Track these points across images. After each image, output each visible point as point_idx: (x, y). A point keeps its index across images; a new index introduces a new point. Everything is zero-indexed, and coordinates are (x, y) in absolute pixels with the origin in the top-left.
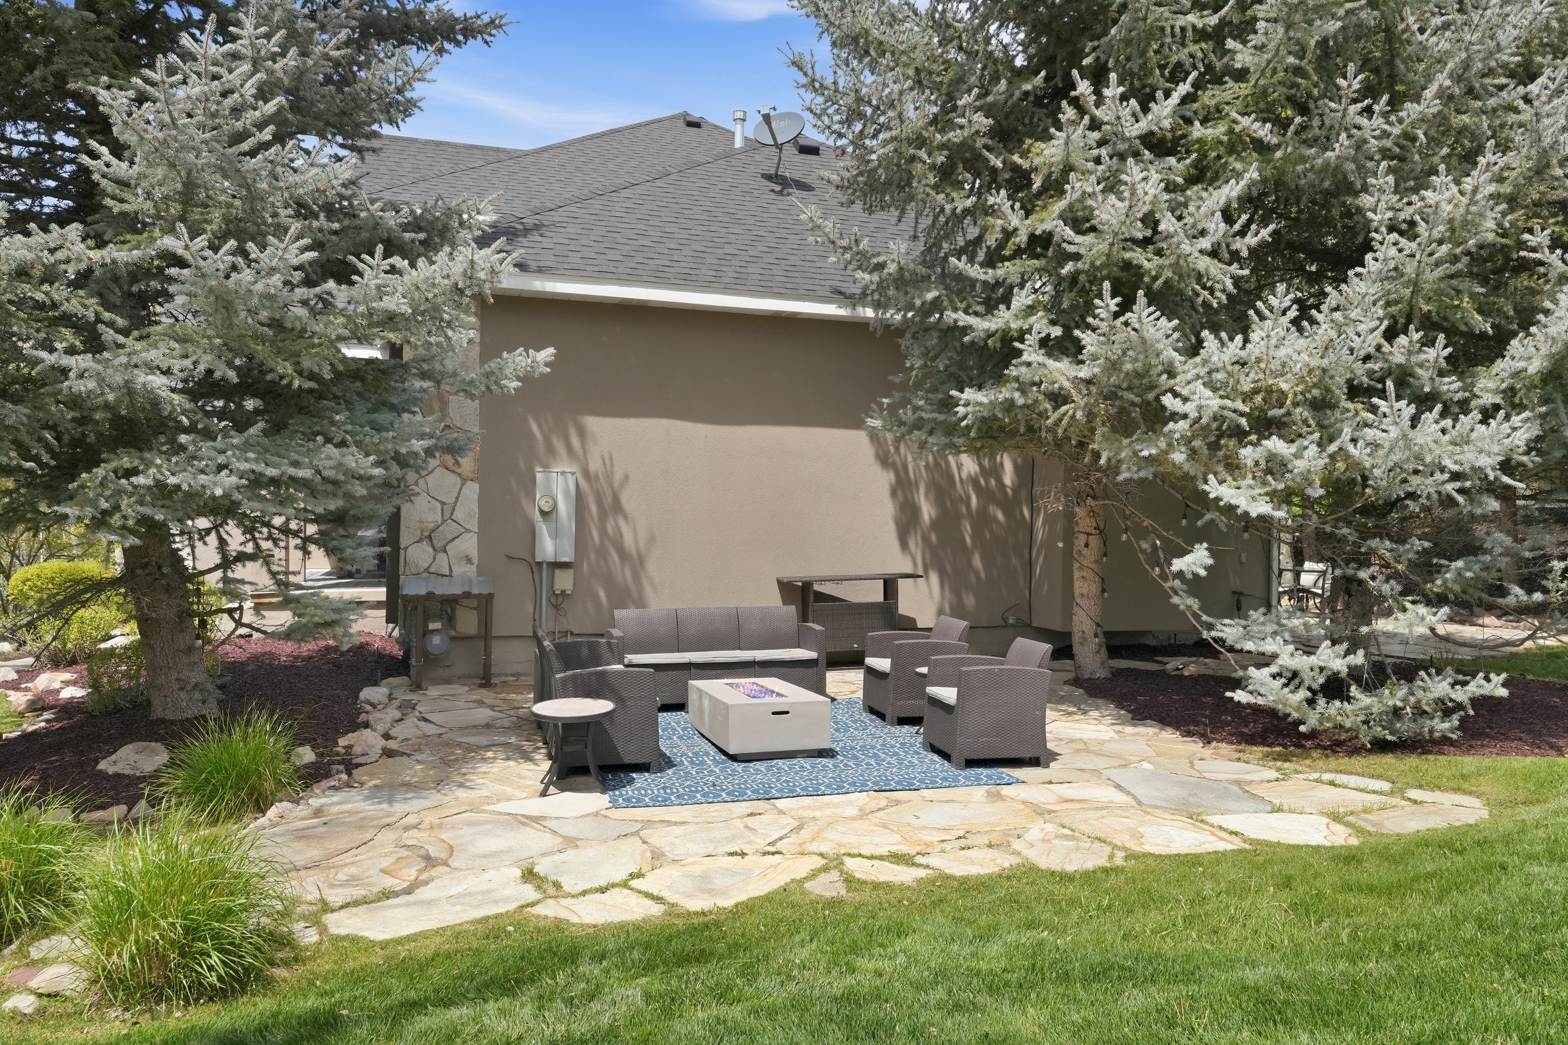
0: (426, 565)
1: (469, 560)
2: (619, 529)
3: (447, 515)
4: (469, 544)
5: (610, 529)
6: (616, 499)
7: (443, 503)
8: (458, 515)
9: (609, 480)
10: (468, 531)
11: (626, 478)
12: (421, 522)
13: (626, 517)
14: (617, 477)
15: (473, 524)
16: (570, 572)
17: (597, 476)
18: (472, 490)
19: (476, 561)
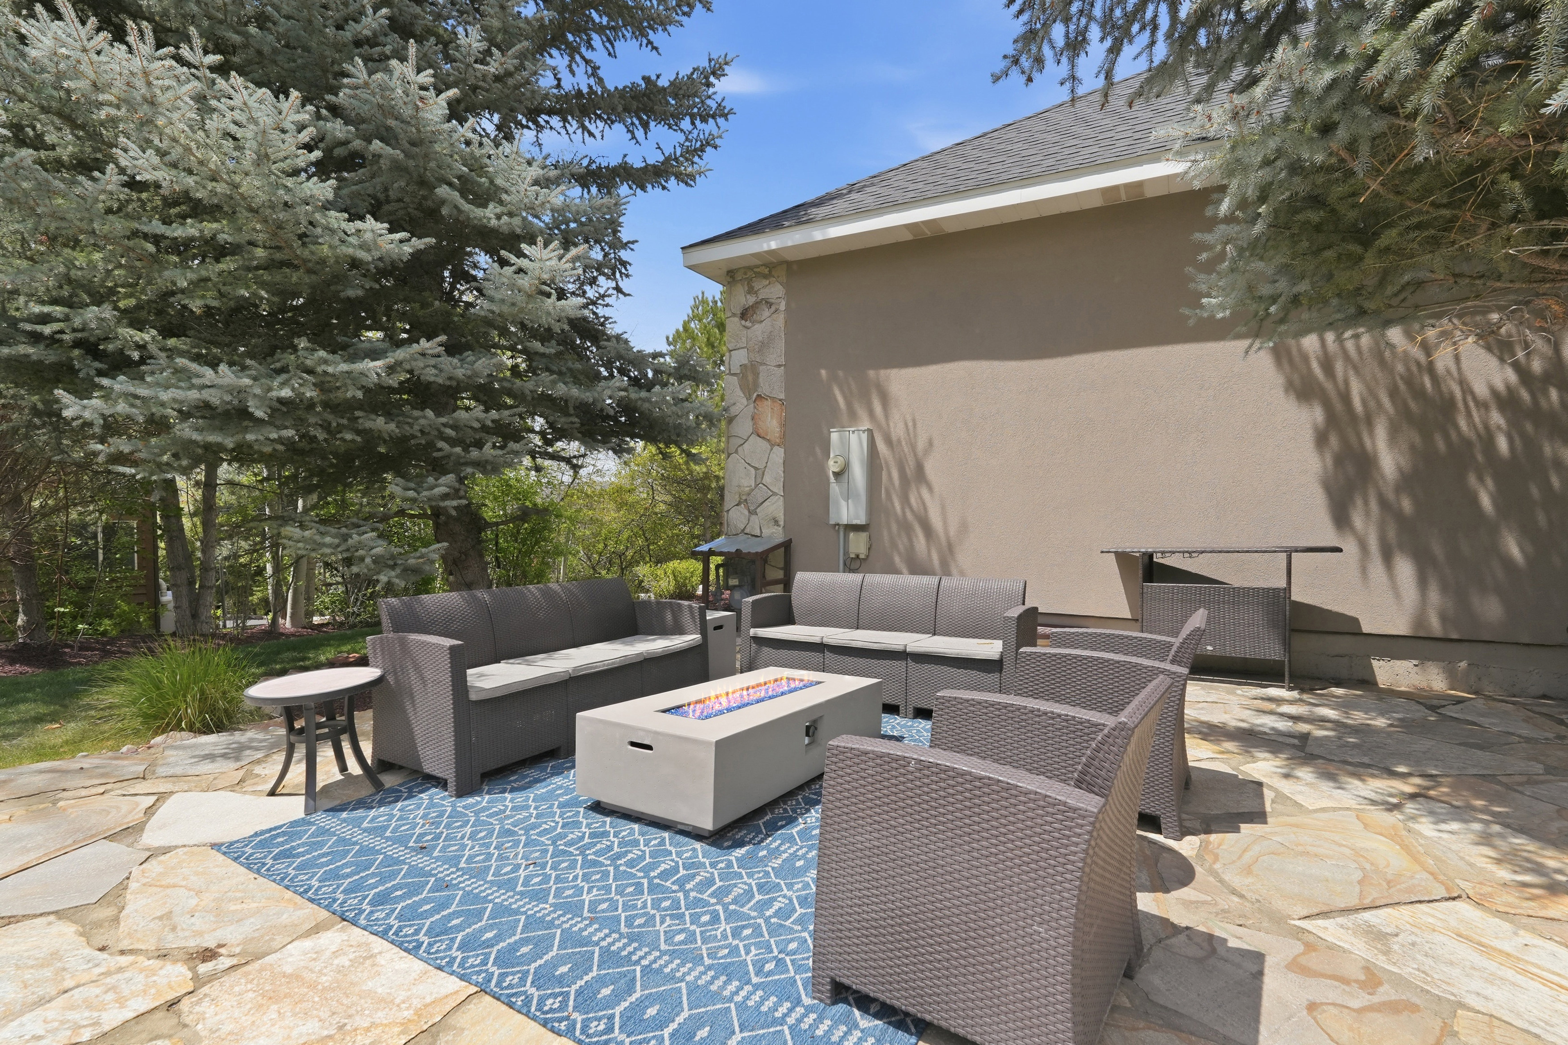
0: (742, 527)
1: (776, 522)
2: (924, 504)
3: (759, 481)
4: (775, 507)
5: (913, 500)
6: (920, 468)
7: (756, 469)
8: (767, 479)
9: (913, 447)
10: (775, 494)
11: (930, 443)
12: (739, 486)
13: (930, 489)
14: (921, 445)
15: (778, 488)
16: (864, 536)
17: (899, 441)
18: (779, 454)
19: (782, 523)
